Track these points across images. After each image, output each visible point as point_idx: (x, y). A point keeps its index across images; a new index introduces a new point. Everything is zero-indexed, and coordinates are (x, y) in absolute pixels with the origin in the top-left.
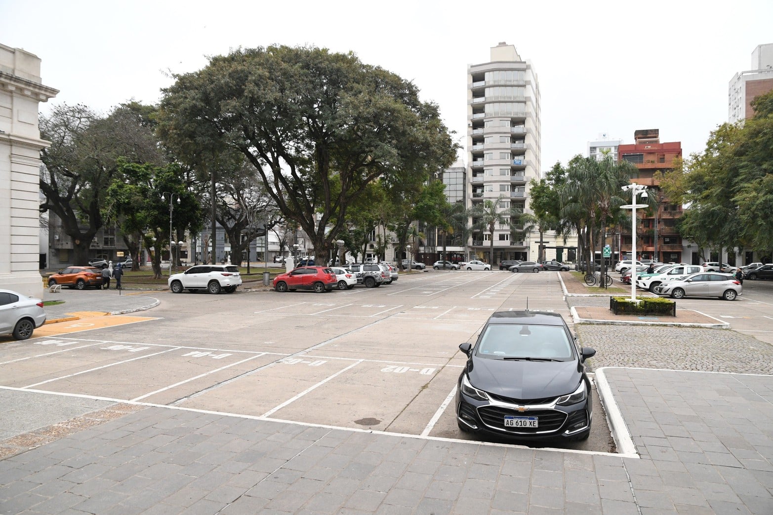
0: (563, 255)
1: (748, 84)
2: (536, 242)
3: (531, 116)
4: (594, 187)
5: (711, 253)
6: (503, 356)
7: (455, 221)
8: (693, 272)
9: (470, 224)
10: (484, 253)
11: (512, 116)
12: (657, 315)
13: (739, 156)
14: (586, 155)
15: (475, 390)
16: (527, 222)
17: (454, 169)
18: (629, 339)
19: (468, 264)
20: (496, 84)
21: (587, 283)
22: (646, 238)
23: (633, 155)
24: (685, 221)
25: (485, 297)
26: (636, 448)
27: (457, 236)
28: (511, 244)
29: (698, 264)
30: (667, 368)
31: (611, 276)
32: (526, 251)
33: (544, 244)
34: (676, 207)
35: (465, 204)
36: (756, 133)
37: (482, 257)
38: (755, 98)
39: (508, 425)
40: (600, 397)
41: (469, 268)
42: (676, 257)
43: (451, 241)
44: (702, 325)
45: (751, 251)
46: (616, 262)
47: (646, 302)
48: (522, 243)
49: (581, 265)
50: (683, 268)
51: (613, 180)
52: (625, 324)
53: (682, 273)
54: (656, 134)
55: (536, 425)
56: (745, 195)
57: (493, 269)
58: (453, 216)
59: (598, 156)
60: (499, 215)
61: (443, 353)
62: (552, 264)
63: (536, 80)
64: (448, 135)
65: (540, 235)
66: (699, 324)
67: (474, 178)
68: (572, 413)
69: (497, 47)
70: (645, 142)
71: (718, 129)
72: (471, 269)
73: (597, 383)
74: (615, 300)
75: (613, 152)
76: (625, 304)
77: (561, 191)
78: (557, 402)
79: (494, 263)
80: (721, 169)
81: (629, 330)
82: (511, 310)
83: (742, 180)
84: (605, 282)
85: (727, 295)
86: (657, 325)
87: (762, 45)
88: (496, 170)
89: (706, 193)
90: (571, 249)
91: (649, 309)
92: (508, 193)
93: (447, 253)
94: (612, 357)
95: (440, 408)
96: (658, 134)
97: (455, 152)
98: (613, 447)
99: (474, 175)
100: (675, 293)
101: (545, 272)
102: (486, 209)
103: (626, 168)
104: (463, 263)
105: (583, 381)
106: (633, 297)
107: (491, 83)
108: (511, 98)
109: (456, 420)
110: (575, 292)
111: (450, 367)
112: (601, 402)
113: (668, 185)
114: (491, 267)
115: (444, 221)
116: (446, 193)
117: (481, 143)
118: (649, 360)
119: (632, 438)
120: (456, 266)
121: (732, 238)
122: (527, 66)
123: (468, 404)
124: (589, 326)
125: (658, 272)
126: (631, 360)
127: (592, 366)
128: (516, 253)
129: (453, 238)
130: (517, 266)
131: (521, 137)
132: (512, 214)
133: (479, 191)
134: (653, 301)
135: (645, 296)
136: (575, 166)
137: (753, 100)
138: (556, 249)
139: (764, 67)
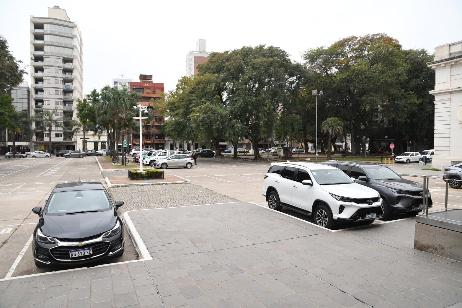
0: (98, 146)
1: (195, 57)
2: (81, 139)
3: (76, 58)
4: (117, 106)
5: (179, 144)
6: (65, 213)
7: (21, 124)
8: (171, 154)
9: (34, 126)
10: (45, 145)
11: (64, 56)
12: (154, 179)
13: (192, 94)
14: (112, 86)
15: (47, 238)
16: (74, 125)
17: (21, 87)
18: (140, 194)
19: (33, 154)
20: (52, 33)
21: (114, 163)
22: (146, 136)
23: (139, 88)
24: (166, 127)
25: (47, 175)
26: (150, 254)
27: (24, 135)
28: (64, 140)
29: (173, 150)
30: (162, 207)
31: (128, 158)
32: (74, 144)
33: (86, 140)
34: (161, 119)
35: (29, 112)
36: (199, 83)
37: (43, 149)
38: (198, 65)
39: (72, 257)
40: (127, 229)
41: (34, 156)
42: (162, 146)
43: (19, 138)
44: (177, 182)
45: (197, 142)
46: (130, 150)
47: (148, 172)
48: (71, 139)
49: (110, 152)
50: (166, 152)
51: (128, 102)
52: (138, 185)
53: (166, 155)
54: (151, 78)
55: (91, 253)
56: (195, 114)
57: (52, 157)
58: (20, 120)
59: (119, 87)
60: (55, 121)
61: (19, 216)
62: (91, 152)
63: (80, 35)
64: (16, 63)
65: (83, 134)
66: (176, 182)
67: (36, 95)
68: (113, 241)
69: (53, 8)
70: (145, 82)
71: (182, 79)
72: (35, 157)
73: (125, 221)
74: (131, 172)
75: (128, 86)
76: (137, 174)
77: (96, 107)
78: (103, 236)
79: (52, 153)
80: (183, 100)
81: (140, 188)
82: (66, 182)
83: (193, 106)
84: (125, 162)
85: (188, 166)
86: (155, 184)
87: (201, 39)
88: (52, 91)
89: (177, 112)
90: (103, 143)
91: (151, 176)
92: (61, 107)
93: (16, 146)
94: (132, 205)
95: (19, 255)
97: (22, 76)
98: (138, 256)
99: (36, 93)
100: (163, 166)
101: (87, 157)
102: (45, 116)
103: (135, 96)
104: (29, 153)
105: (118, 221)
106: (141, 170)
107: (49, 32)
108: (63, 44)
109: (34, 261)
110: (107, 169)
111: (25, 225)
112: (128, 232)
113: (157, 107)
114: (50, 155)
115: (13, 124)
116: (14, 104)
117: (41, 72)
118: (152, 204)
119: (148, 249)
120: (24, 155)
121: (189, 136)
122: (74, 25)
123: (43, 248)
124: (117, 188)
125: (154, 155)
126: (142, 206)
127: (121, 211)
128: (67, 146)
129: (20, 136)
130: (68, 154)
131: (70, 71)
132: (64, 120)
133: (40, 104)
134: (152, 171)
135: (148, 168)
136: (105, 92)
137: (197, 66)
138: (93, 143)
139: (202, 51)
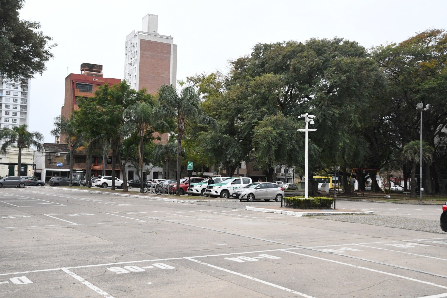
1: (142, 41)
23: (84, 84)
54: (100, 69)
70: (92, 75)
85: (277, 198)
87: (150, 14)
91: (322, 204)
96: (102, 70)
100: (249, 198)
138: (8, 165)
139: (152, 31)
